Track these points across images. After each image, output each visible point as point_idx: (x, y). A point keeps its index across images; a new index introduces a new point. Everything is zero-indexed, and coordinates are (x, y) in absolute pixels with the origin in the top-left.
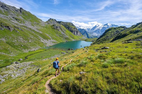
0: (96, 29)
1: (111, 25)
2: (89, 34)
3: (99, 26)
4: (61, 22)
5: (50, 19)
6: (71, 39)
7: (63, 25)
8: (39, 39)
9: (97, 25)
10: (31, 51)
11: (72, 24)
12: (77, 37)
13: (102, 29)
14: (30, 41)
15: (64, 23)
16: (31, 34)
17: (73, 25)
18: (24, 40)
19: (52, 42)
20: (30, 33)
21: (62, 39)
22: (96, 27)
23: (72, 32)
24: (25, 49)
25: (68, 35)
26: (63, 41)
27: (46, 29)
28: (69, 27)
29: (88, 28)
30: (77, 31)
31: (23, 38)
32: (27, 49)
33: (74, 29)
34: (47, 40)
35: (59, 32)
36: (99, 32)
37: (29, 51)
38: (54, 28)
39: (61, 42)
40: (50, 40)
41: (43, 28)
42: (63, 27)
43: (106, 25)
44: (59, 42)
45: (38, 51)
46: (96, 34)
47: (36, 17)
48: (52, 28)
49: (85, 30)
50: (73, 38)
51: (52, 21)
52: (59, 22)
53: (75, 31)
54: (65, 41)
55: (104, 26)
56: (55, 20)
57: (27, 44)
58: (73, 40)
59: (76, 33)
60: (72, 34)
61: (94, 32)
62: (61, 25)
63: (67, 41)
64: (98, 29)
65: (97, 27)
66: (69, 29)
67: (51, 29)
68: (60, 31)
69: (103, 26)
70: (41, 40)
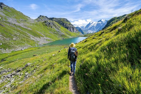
0: (90, 26)
1: (105, 21)
2: (84, 32)
3: (94, 23)
4: (53, 18)
5: (40, 16)
6: (68, 36)
7: (56, 21)
8: (28, 37)
9: (91, 23)
10: (16, 50)
11: (66, 19)
12: (73, 34)
13: (96, 26)
14: (14, 39)
15: (57, 19)
16: (16, 30)
17: (67, 21)
18: (5, 38)
19: (46, 40)
20: (14, 29)
21: (58, 36)
22: (89, 24)
23: (68, 29)
24: (5, 48)
25: (63, 32)
26: (59, 38)
27: (36, 26)
28: (64, 23)
29: (82, 26)
30: (73, 28)
31: (2, 35)
32: (9, 49)
33: (69, 26)
34: (40, 38)
35: (52, 29)
36: (93, 29)
37: (13, 52)
38: (46, 25)
39: (57, 39)
40: (43, 37)
41: (32, 25)
42: (56, 24)
43: (100, 21)
44: (55, 40)
45: (26, 50)
46: (91, 32)
47: (23, 14)
48: (44, 25)
49: (79, 28)
50: (70, 35)
51: (42, 18)
52: (52, 19)
53: (71, 27)
54: (61, 38)
55: (99, 23)
56: (46, 17)
57: (9, 42)
58: (71, 37)
59: (72, 30)
60: (68, 31)
61: (89, 29)
62: (54, 22)
63: (64, 38)
64: (93, 26)
65: (91, 24)
66: (64, 25)
67: (42, 27)
68: (54, 27)
69: (97, 23)
70: (31, 37)
